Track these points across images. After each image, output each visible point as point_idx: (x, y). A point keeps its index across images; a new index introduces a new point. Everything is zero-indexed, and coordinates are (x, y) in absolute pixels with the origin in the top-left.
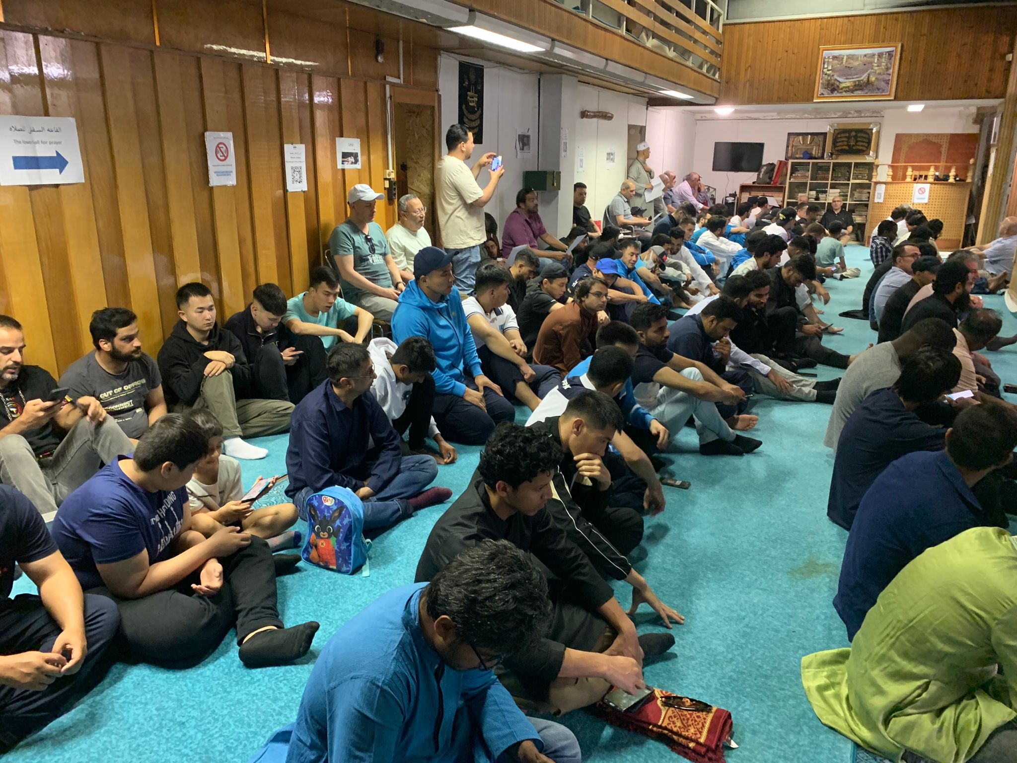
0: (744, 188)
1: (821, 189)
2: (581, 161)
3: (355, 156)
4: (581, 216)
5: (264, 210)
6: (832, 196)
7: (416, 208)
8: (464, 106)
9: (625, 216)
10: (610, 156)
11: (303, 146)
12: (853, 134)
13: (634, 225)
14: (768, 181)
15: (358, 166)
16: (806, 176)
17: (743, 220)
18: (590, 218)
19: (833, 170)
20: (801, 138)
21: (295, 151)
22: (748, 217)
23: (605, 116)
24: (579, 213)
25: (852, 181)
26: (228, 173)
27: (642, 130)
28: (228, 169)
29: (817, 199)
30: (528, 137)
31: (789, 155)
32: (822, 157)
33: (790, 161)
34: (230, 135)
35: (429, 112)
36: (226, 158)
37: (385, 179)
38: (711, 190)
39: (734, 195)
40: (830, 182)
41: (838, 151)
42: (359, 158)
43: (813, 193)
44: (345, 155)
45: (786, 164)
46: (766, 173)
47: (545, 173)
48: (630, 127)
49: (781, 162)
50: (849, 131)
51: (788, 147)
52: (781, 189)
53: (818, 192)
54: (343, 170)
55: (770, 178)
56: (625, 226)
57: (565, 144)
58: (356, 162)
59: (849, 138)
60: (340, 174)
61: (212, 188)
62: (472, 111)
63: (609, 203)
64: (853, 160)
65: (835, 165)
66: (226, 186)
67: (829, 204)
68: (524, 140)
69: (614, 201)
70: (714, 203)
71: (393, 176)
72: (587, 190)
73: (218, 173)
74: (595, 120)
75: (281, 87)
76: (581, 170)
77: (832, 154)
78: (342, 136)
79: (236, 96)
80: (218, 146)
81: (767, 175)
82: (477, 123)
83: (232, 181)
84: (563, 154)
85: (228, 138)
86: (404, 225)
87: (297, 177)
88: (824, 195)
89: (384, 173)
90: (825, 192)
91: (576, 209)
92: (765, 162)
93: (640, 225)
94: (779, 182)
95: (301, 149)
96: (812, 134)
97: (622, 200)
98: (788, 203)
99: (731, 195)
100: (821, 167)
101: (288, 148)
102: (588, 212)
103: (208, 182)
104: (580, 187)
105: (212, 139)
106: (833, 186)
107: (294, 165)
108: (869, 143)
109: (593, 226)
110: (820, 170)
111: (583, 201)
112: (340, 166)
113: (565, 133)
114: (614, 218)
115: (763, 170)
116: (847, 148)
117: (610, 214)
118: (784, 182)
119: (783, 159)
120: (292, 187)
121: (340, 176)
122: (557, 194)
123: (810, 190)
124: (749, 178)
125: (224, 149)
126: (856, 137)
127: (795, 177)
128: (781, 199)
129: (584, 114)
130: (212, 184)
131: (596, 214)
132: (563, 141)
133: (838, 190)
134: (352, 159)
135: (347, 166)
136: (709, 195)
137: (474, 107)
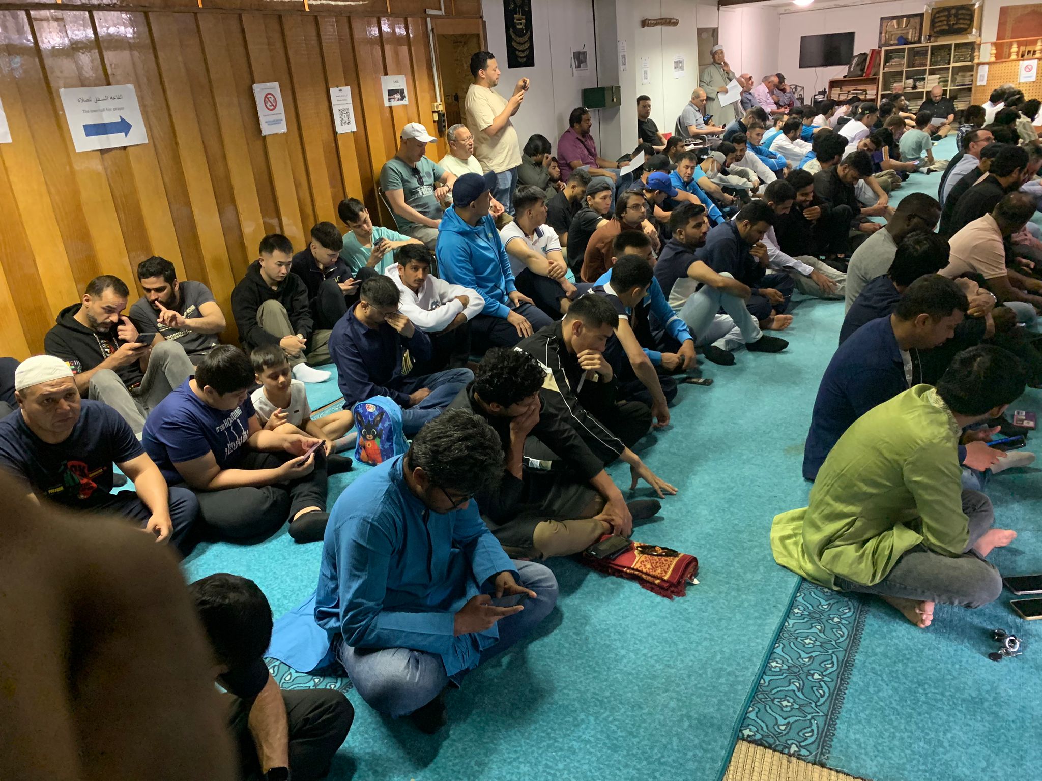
0: (834, 84)
1: (919, 77)
2: (646, 72)
3: (401, 92)
4: (646, 131)
5: (316, 154)
6: (932, 84)
7: (465, 136)
8: (511, 30)
9: (696, 124)
10: (678, 65)
11: (349, 88)
12: (953, 11)
13: (707, 134)
14: (860, 73)
15: (405, 102)
16: (901, 64)
17: (827, 119)
18: (657, 130)
19: (932, 54)
20: (895, 22)
21: (340, 94)
22: (832, 115)
23: (670, 22)
24: (644, 127)
25: (952, 64)
26: (278, 122)
27: (715, 32)
28: (279, 117)
29: (915, 87)
30: (584, 53)
31: (883, 42)
32: (919, 41)
33: (884, 49)
34: (276, 85)
35: (475, 40)
36: (275, 107)
37: (434, 112)
38: (799, 89)
39: (823, 93)
40: (928, 67)
41: (937, 32)
42: (406, 94)
43: (910, 82)
44: (391, 93)
45: (879, 52)
46: (858, 64)
47: (602, 90)
48: (700, 32)
49: (873, 51)
50: (948, 9)
51: (881, 33)
52: (874, 81)
53: (915, 81)
54: (391, 107)
55: (862, 70)
56: (697, 136)
57: (624, 57)
58: (403, 98)
59: (949, 16)
60: (388, 110)
61: (265, 137)
62: (520, 33)
63: (680, 114)
64: (952, 40)
65: (934, 48)
66: (277, 134)
67: (928, 92)
68: (580, 58)
69: (685, 111)
70: (802, 102)
71: (441, 108)
72: (652, 103)
73: (270, 123)
74: (658, 28)
75: (322, 33)
76: (645, 81)
77: (930, 36)
78: (386, 74)
79: (279, 45)
80: (266, 96)
81: (859, 68)
82: (527, 45)
83: (282, 128)
84: (621, 67)
85: (274, 88)
86: (454, 154)
87: (345, 119)
88: (922, 83)
89: (432, 106)
90: (924, 79)
91: (640, 123)
92: (856, 53)
93: (712, 134)
94: (872, 73)
95: (347, 90)
96: (909, 17)
97: (692, 110)
98: (883, 96)
99: (820, 93)
100: (918, 52)
101: (333, 91)
102: (655, 126)
103: (260, 132)
104: (643, 100)
105: (260, 90)
106: (932, 72)
107: (341, 107)
108: (971, 20)
109: (660, 139)
110: (916, 55)
111: (648, 113)
112: (387, 104)
113: (623, 47)
114: (686, 129)
115: (855, 61)
116: (946, 28)
117: (681, 125)
118: (877, 74)
119: (876, 48)
120: (340, 129)
121: (388, 115)
122: (618, 110)
123: (907, 78)
124: (839, 72)
125: (272, 99)
126: (956, 15)
127: (889, 67)
128: (875, 92)
129: (645, 23)
130: (264, 133)
131: (665, 126)
132: (620, 55)
133: (938, 76)
134: (398, 96)
135: (394, 103)
136: (796, 96)
137: (522, 29)
